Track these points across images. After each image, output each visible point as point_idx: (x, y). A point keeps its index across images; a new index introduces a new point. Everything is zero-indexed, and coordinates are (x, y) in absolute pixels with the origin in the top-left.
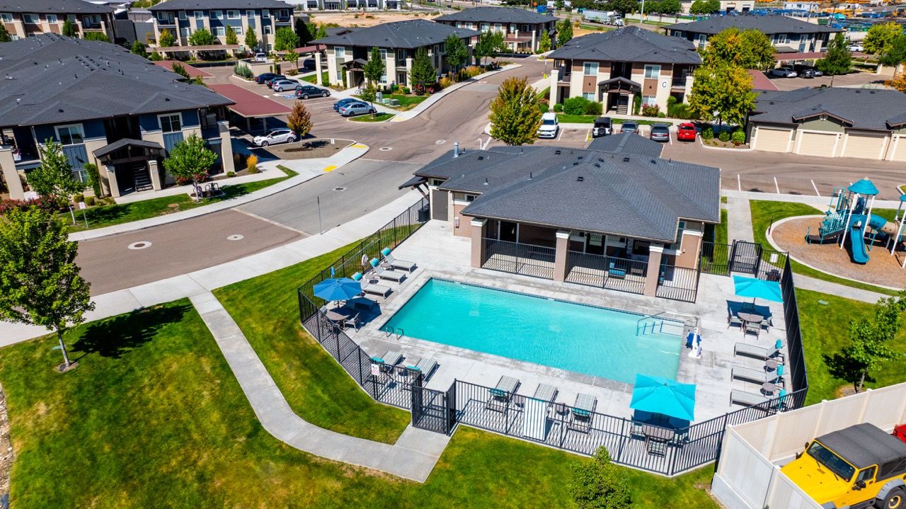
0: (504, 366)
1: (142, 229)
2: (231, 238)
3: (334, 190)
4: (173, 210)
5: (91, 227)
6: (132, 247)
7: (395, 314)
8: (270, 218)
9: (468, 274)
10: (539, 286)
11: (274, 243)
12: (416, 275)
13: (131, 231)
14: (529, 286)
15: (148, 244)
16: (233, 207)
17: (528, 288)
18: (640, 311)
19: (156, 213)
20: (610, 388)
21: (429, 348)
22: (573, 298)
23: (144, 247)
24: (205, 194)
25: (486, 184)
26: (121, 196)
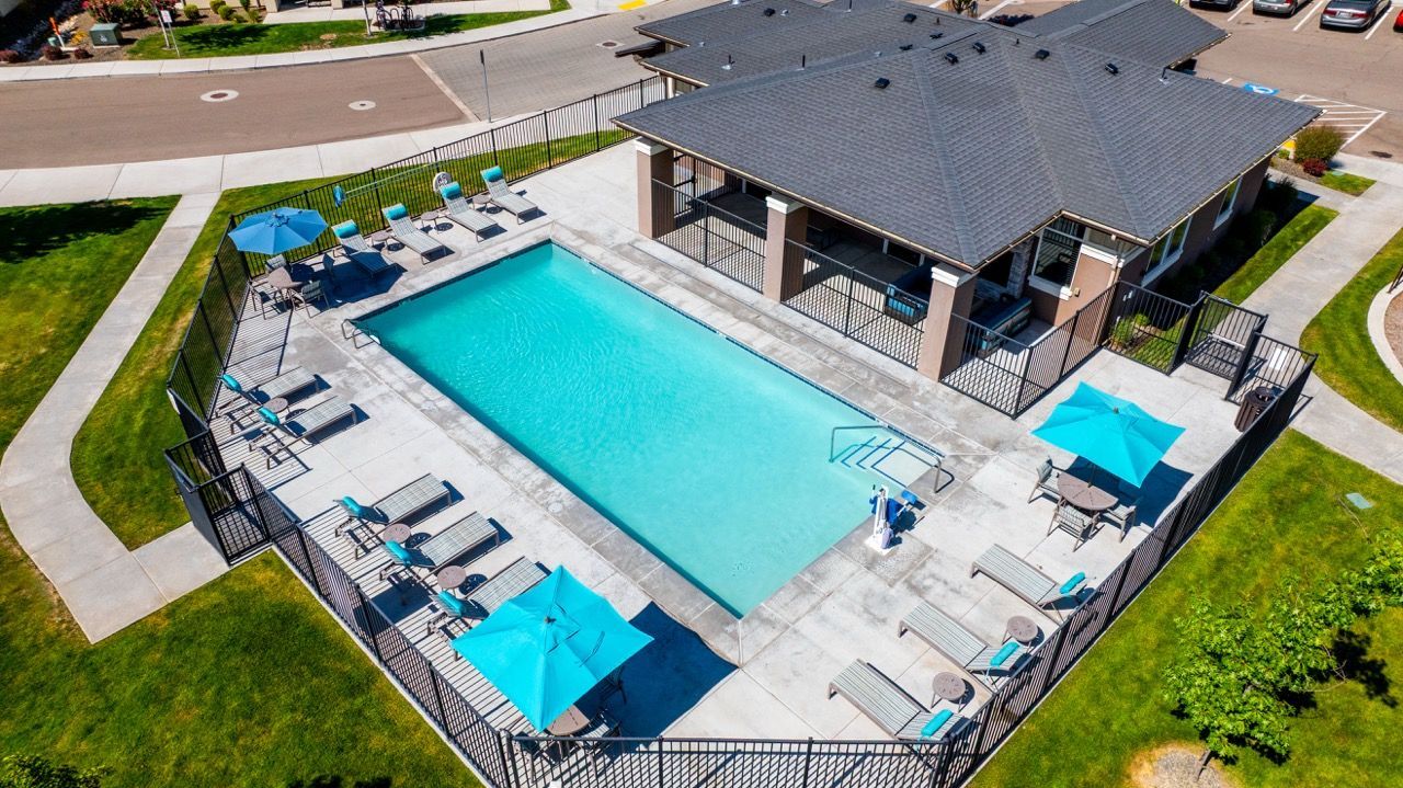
0: (473, 451)
1: (251, 69)
2: (355, 106)
3: (600, 45)
4: (322, 45)
5: (186, 55)
6: (206, 97)
7: (412, 298)
8: (448, 78)
9: (618, 249)
10: (724, 300)
11: (406, 125)
12: (523, 230)
13: (233, 70)
14: (703, 296)
15: (232, 94)
16: (412, 52)
17: (700, 301)
18: (868, 406)
19: (292, 46)
20: (618, 565)
21: (390, 378)
22: (762, 342)
23: (226, 98)
24: (391, 25)
25: (728, 67)
26: (279, 10)
